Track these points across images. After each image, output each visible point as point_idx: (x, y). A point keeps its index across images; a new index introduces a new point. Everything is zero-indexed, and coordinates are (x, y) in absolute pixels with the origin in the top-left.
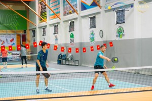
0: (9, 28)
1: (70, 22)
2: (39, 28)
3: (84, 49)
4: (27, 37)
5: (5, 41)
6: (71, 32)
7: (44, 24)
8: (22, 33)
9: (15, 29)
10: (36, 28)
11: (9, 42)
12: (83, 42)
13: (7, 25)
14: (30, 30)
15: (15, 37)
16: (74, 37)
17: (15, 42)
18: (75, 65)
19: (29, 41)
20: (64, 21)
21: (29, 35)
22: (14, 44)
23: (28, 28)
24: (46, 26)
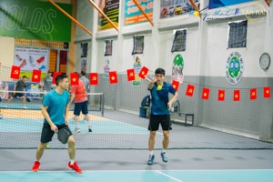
0: (36, 36)
1: (175, 31)
2: (97, 39)
4: (70, 56)
5: (28, 61)
6: (177, 53)
7: (110, 32)
8: (60, 48)
9: (49, 39)
10: (90, 40)
11: (35, 62)
12: (206, 75)
13: (35, 30)
14: (76, 42)
15: (47, 55)
16: (185, 62)
17: (46, 63)
18: (186, 125)
19: (73, 65)
20: (160, 30)
21: (74, 53)
22: (43, 67)
23: (73, 39)
24: (116, 37)
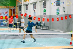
0: (4, 5)
1: (43, 2)
2: (24, 5)
3: (53, 19)
4: (16, 11)
5: (2, 13)
6: (44, 8)
7: (27, 3)
8: (12, 8)
10: (21, 5)
11: (5, 14)
12: (51, 15)
13: (4, 3)
14: (18, 6)
15: (8, 11)
16: (46, 11)
17: (8, 13)
18: (46, 30)
19: (17, 14)
20: (40, 1)
21: (17, 10)
22: (7, 15)
23: (17, 5)
24: (28, 4)
